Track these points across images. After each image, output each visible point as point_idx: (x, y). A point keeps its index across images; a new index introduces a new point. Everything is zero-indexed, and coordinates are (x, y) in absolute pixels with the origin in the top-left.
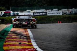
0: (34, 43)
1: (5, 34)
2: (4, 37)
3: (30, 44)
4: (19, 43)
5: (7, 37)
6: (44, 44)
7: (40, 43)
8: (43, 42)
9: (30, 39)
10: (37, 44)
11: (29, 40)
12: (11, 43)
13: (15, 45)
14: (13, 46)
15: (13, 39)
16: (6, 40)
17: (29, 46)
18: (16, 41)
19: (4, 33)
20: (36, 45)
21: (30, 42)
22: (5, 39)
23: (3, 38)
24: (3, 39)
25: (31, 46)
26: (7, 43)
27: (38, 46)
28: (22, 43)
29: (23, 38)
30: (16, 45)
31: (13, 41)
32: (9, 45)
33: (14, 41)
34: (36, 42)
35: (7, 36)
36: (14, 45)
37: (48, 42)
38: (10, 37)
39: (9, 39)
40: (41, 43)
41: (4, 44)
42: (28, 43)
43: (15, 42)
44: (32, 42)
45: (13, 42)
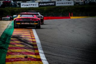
0: (42, 56)
1: (7, 42)
2: (6, 46)
3: (38, 57)
4: (25, 57)
5: (10, 46)
6: (55, 57)
7: (50, 56)
8: (54, 54)
9: (37, 49)
10: (46, 58)
11: (36, 51)
13: (20, 61)
14: (18, 61)
15: (17, 50)
17: (37, 62)
18: (21, 53)
20: (45, 60)
21: (38, 54)
22: (7, 50)
23: (5, 49)
25: (39, 62)
26: (10, 57)
27: (48, 61)
28: (28, 57)
29: (29, 48)
31: (17, 53)
34: (45, 54)
38: (13, 46)
39: (12, 50)
40: (52, 56)
44: (40, 54)
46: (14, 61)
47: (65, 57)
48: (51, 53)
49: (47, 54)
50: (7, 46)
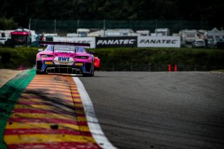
0: (95, 128)
2: (8, 106)
3: (83, 129)
4: (52, 127)
5: (16, 106)
6: (126, 131)
7: (114, 128)
8: (123, 126)
9: (84, 115)
10: (104, 130)
11: (80, 119)
12: (28, 125)
13: (40, 133)
14: (34, 133)
15: (34, 115)
16: (13, 116)
17: (81, 137)
18: (41, 120)
19: (8, 95)
21: (85, 124)
22: (10, 113)
25: (86, 137)
26: (15, 126)
27: (107, 136)
28: (60, 128)
29: (65, 113)
30: (43, 131)
31: (33, 120)
32: (22, 132)
33: (38, 119)
34: (100, 124)
35: (18, 103)
36: (37, 131)
37: (137, 127)
38: (26, 107)
39: (21, 114)
40: (117, 128)
41: (8, 127)
42: (76, 127)
43: (39, 122)
44: (89, 124)
45: (34, 122)
46: (26, 133)
47: (148, 132)
48: (115, 123)
49: (105, 124)
50: (11, 105)
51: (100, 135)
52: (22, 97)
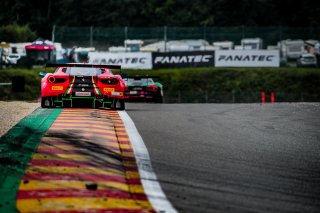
0: (152, 188)
1: (25, 145)
2: (22, 156)
3: (135, 189)
4: (89, 187)
5: (35, 156)
6: (198, 191)
7: (181, 188)
8: (194, 184)
9: (135, 169)
10: (165, 191)
11: (130, 175)
12: (52, 184)
13: (71, 196)
14: (61, 196)
15: (60, 169)
16: (30, 171)
17: (131, 201)
18: (72, 177)
19: (22, 139)
21: (137, 182)
22: (25, 167)
23: (18, 163)
24: (16, 167)
25: (139, 202)
26: (33, 185)
27: (170, 199)
28: (99, 188)
29: (107, 165)
30: (75, 193)
31: (59, 176)
32: (43, 194)
33: (67, 175)
34: (160, 181)
35: (37, 152)
36: (66, 193)
37: (215, 187)
38: (49, 158)
39: (42, 168)
40: (185, 188)
41: (23, 187)
42: (125, 187)
43: (69, 180)
44: (143, 181)
45: (61, 179)
46: (49, 197)
47: (232, 193)
48: (183, 181)
49: (168, 182)
50: (26, 155)
51: (160, 198)
52: (44, 142)
